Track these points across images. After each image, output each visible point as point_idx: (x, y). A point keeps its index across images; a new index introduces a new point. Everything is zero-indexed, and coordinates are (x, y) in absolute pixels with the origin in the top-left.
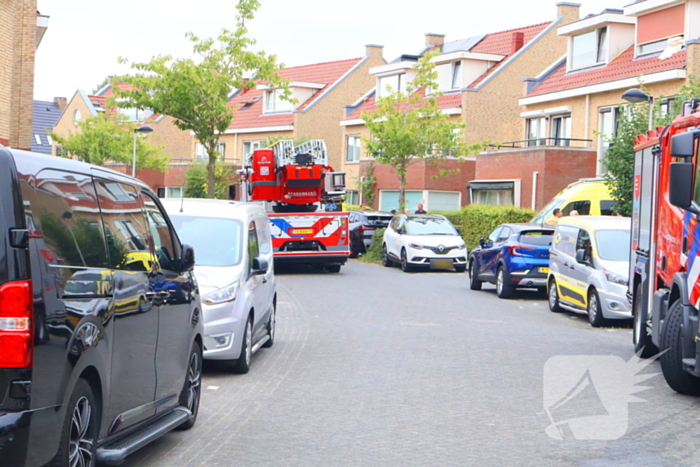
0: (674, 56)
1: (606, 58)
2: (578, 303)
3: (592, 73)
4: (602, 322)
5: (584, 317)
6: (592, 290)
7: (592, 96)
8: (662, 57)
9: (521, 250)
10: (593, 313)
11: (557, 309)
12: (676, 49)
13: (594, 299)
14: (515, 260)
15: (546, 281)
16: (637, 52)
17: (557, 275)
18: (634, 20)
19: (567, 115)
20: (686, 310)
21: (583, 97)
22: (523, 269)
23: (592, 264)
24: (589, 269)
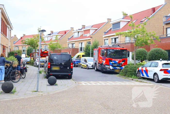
0: (89, 36)
1: (79, 36)
2: (85, 67)
3: (77, 38)
4: (88, 69)
5: (86, 68)
6: (87, 65)
7: (78, 41)
8: (87, 36)
9: (76, 61)
10: (87, 68)
11: (82, 68)
12: (89, 35)
13: (87, 66)
14: (75, 62)
15: (80, 65)
16: (83, 35)
17: (82, 64)
18: (83, 31)
19: (74, 43)
20: (103, 65)
21: (77, 41)
22: (76, 63)
23: (87, 62)
24: (86, 63)
